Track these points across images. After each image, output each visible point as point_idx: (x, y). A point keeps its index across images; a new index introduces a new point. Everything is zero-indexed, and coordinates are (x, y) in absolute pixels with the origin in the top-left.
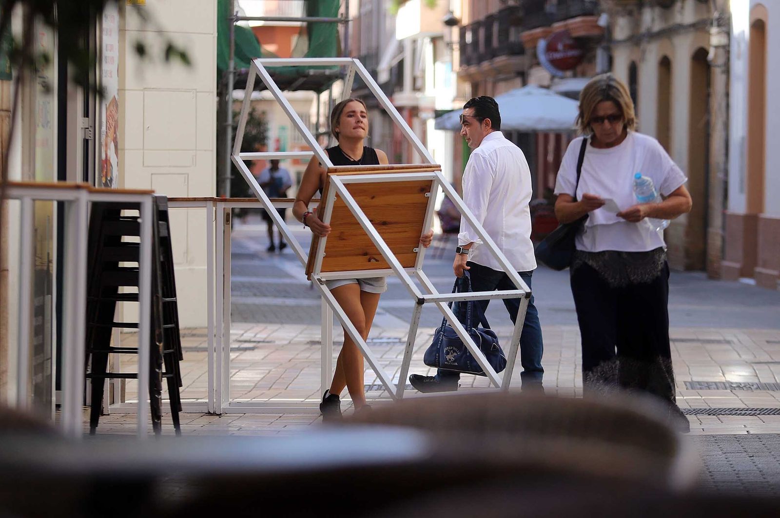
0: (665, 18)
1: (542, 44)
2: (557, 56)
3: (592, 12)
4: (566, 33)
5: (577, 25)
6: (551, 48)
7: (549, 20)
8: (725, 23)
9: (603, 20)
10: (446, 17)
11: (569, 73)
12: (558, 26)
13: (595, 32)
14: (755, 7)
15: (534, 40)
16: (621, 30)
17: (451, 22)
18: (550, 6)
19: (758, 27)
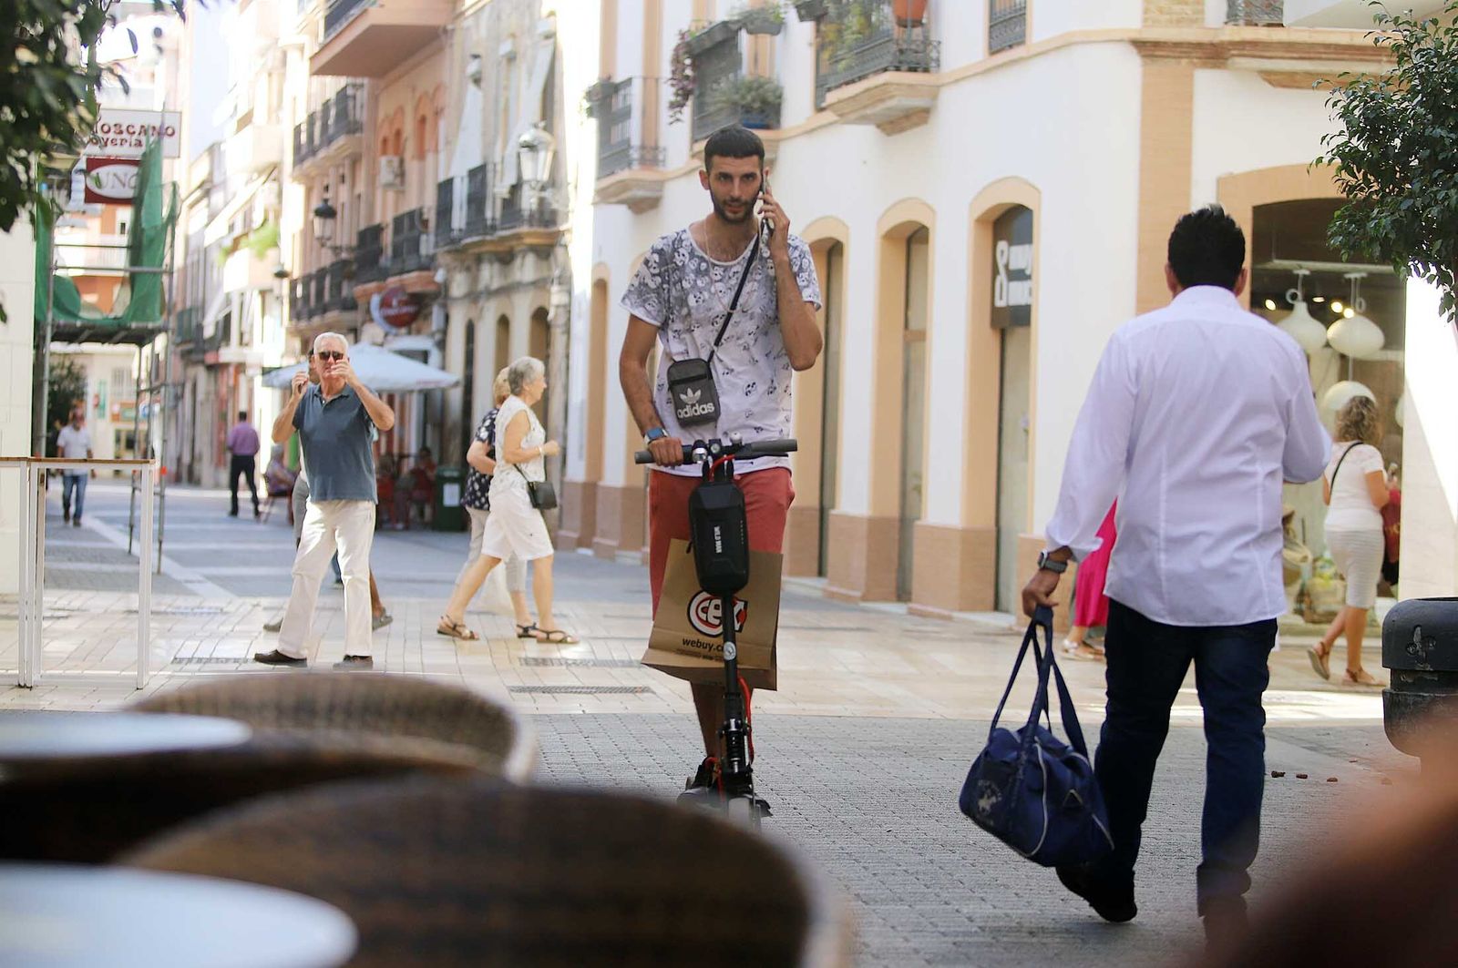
0: (505, 275)
1: (376, 300)
2: (392, 312)
3: (428, 265)
4: (402, 288)
5: (413, 280)
6: (385, 304)
7: (384, 275)
8: (566, 281)
9: (440, 276)
10: (276, 270)
12: (393, 281)
13: (431, 288)
14: (599, 266)
15: (368, 295)
16: (459, 286)
17: (281, 275)
18: (385, 260)
19: (601, 286)
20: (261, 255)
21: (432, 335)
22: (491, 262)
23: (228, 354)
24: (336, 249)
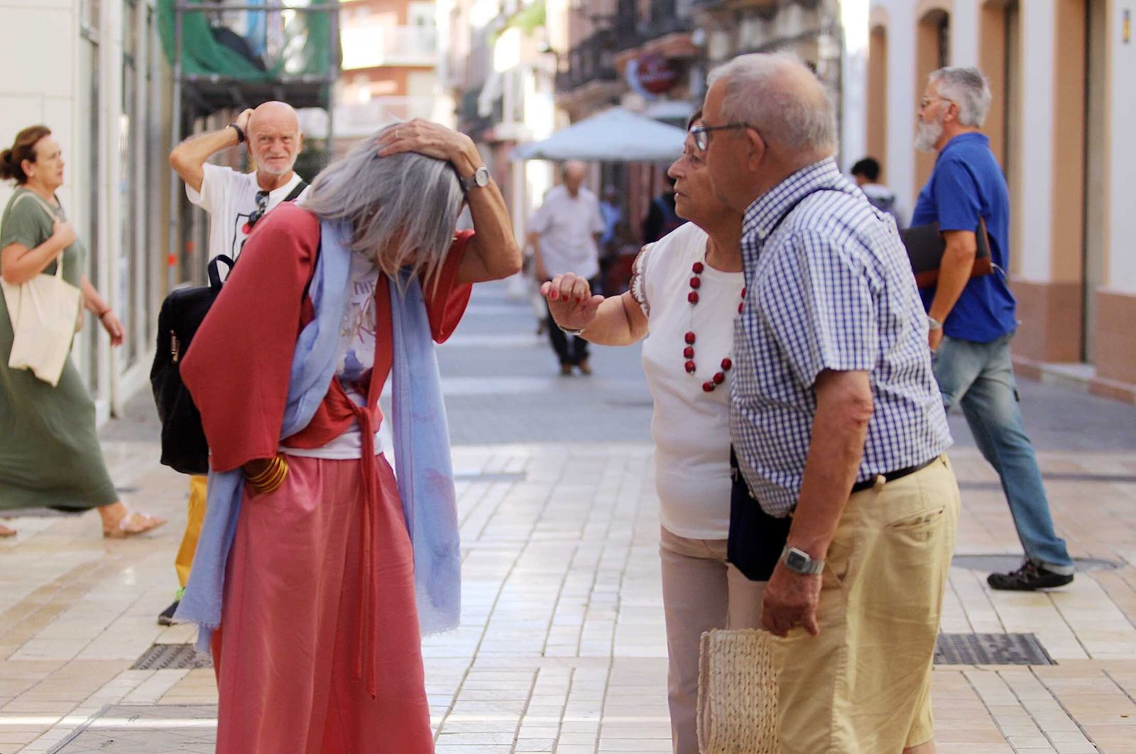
0: (766, 30)
1: (632, 66)
2: (650, 78)
3: (685, 28)
4: (658, 55)
5: (670, 44)
6: (642, 70)
7: (639, 41)
8: (836, 32)
9: (698, 38)
11: (662, 97)
12: (650, 47)
13: (689, 52)
14: (876, 10)
15: (624, 63)
16: (718, 46)
17: (549, 51)
18: (642, 27)
19: (879, 35)
20: (529, 33)
21: (691, 100)
22: (752, 18)
23: (503, 131)
24: (595, 19)
